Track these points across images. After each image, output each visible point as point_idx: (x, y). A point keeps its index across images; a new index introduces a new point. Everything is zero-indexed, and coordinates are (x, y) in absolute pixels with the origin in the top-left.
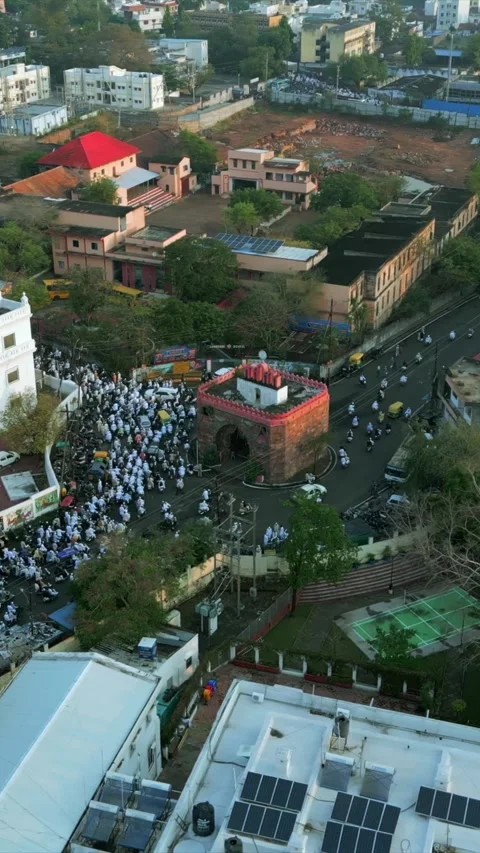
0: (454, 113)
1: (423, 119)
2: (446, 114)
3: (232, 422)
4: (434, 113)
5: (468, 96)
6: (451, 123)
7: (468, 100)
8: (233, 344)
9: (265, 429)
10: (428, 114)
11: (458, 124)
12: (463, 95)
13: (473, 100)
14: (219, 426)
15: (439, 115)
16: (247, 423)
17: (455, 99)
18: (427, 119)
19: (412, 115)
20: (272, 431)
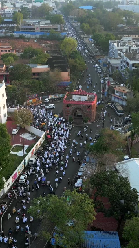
0: (26, 34)
1: (17, 36)
2: (24, 34)
3: (77, 107)
4: (20, 34)
5: (26, 30)
6: (26, 37)
7: (26, 31)
8: (46, 92)
9: (90, 106)
10: (19, 35)
11: (28, 37)
12: (25, 30)
13: (28, 31)
14: (73, 109)
15: (22, 35)
16: (83, 106)
17: (23, 31)
18: (19, 36)
19: (14, 35)
20: (92, 106)
